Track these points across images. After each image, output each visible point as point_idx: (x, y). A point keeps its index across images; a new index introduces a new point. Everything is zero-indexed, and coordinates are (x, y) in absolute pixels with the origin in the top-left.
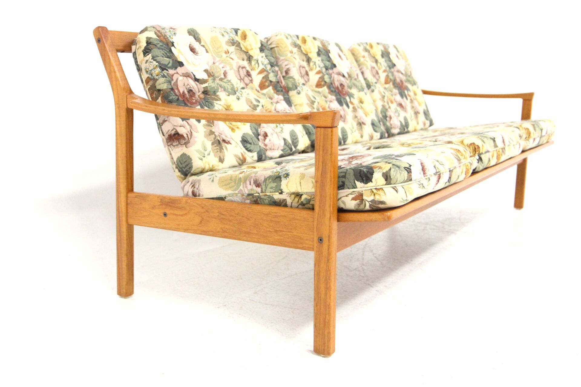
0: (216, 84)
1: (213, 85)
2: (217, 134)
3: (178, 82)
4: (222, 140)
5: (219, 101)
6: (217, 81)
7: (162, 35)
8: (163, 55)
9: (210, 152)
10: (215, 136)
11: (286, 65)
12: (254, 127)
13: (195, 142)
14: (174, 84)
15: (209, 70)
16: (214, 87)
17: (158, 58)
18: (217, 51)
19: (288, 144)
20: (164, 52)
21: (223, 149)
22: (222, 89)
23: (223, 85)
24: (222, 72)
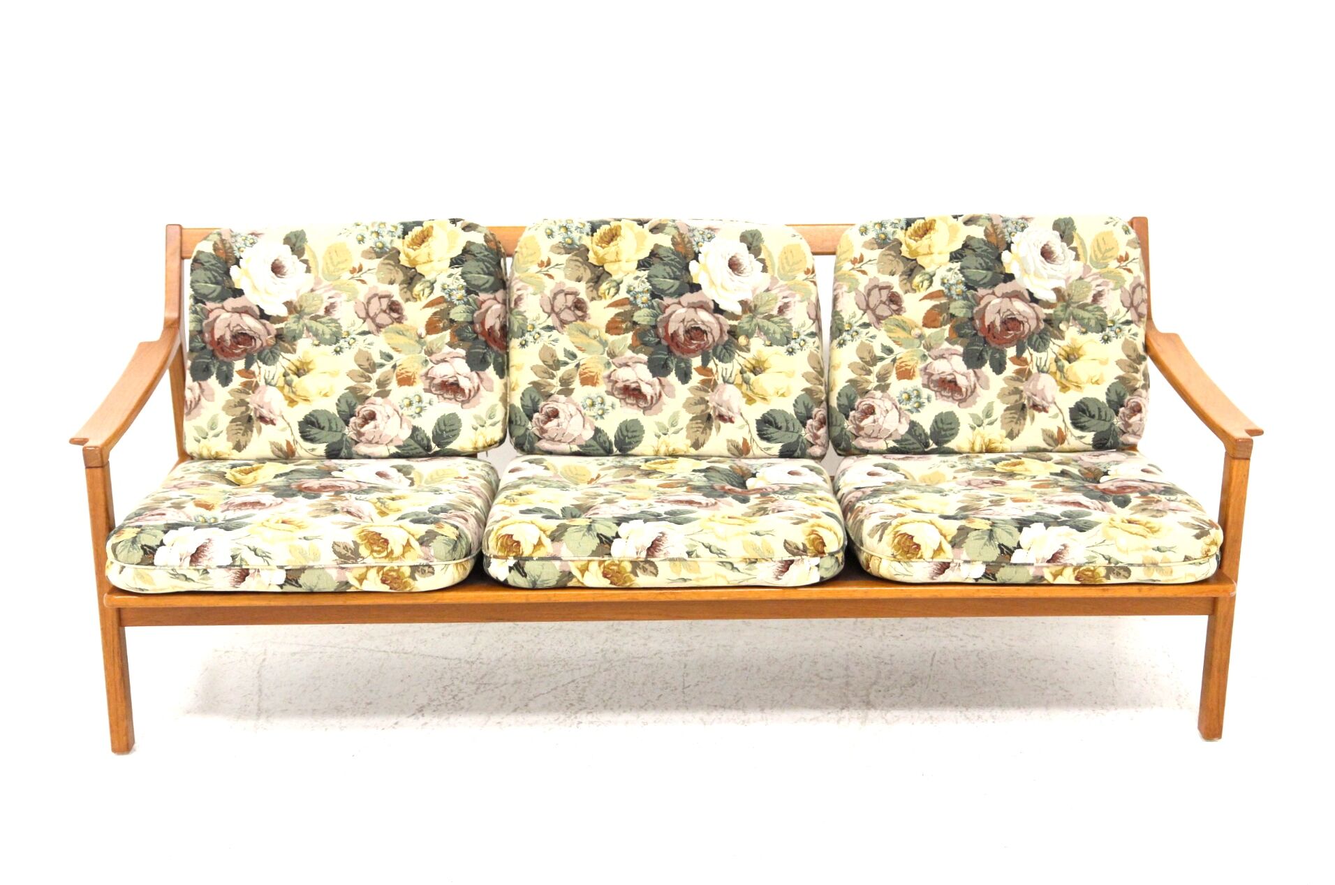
0: (300, 326)
1: (294, 326)
2: (251, 406)
3: (218, 321)
4: (258, 415)
5: (291, 353)
6: (306, 320)
7: (225, 247)
8: (207, 280)
9: (222, 432)
10: (248, 409)
11: (518, 290)
12: (347, 402)
13: (199, 415)
14: (207, 325)
15: (294, 302)
16: (295, 330)
17: (198, 284)
18: (332, 268)
19: (419, 438)
20: (213, 275)
21: (252, 431)
22: (311, 334)
23: (314, 328)
24: (326, 304)
